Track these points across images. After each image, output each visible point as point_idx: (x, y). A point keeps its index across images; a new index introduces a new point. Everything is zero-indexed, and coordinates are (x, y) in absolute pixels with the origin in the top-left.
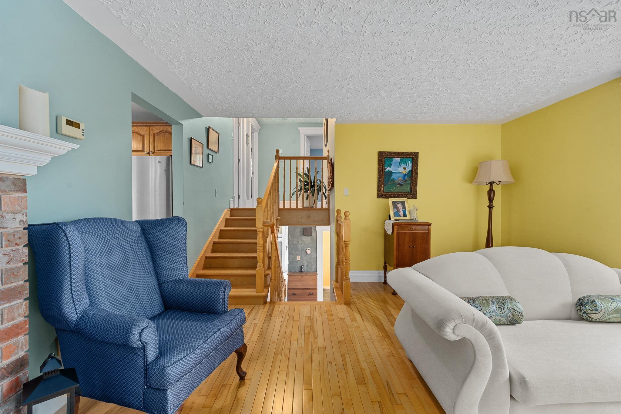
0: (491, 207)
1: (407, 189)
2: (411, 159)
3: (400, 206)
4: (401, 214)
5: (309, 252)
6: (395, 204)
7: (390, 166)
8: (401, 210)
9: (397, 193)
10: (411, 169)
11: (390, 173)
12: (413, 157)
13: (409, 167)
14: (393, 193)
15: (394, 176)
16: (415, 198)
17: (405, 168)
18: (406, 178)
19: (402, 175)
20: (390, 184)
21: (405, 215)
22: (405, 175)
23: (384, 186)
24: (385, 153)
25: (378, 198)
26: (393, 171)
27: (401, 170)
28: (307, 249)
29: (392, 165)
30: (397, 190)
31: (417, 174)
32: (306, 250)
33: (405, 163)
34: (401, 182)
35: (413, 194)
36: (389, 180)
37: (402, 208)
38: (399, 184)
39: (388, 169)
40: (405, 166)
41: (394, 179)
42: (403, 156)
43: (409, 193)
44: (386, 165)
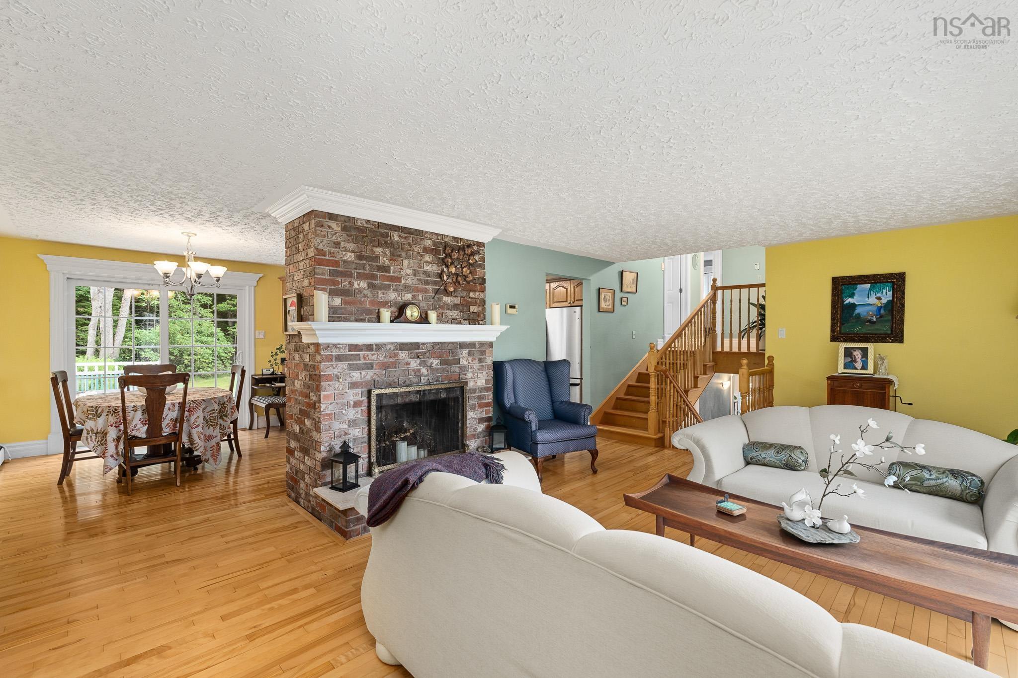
1: (886, 329)
2: (890, 285)
3: (858, 354)
4: (859, 365)
6: (848, 352)
7: (852, 295)
8: (859, 360)
9: (863, 334)
10: (891, 299)
11: (853, 306)
12: (897, 281)
14: (857, 334)
15: (858, 310)
16: (901, 341)
17: (879, 299)
18: (882, 311)
19: (875, 308)
20: (852, 322)
21: (864, 367)
22: (880, 308)
23: (842, 324)
24: (843, 278)
25: (831, 341)
26: (857, 304)
27: (873, 300)
29: (856, 294)
30: (864, 331)
31: (903, 305)
33: (880, 290)
34: (873, 319)
35: (897, 336)
36: (851, 316)
37: (860, 357)
38: (870, 321)
39: (849, 300)
40: (878, 295)
41: (859, 314)
42: (875, 280)
43: (887, 334)
44: (844, 295)
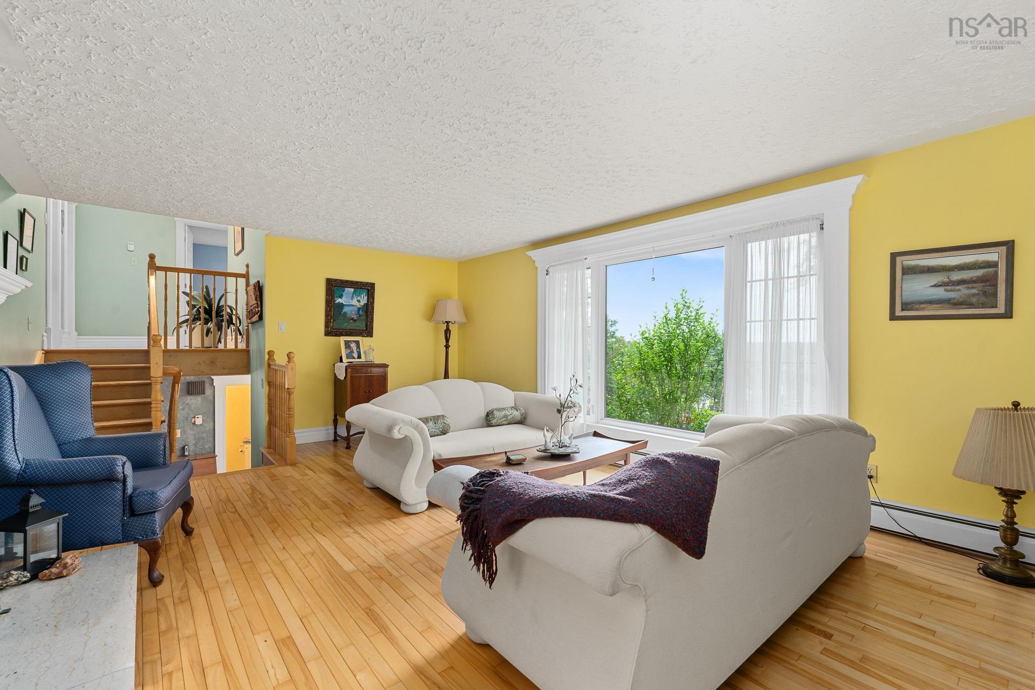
0: (447, 347)
1: (362, 326)
2: (366, 291)
3: (353, 346)
4: (355, 355)
5: (199, 421)
6: (347, 344)
7: (341, 297)
8: (355, 351)
9: (350, 330)
10: (366, 302)
11: (341, 306)
12: (369, 289)
13: (364, 300)
14: (345, 330)
15: (345, 309)
16: (371, 336)
17: (359, 301)
18: (361, 312)
19: (356, 309)
20: (341, 319)
21: (359, 357)
22: (359, 309)
23: (334, 321)
24: (336, 280)
25: (325, 335)
26: (344, 304)
27: (354, 302)
28: (195, 418)
29: (344, 296)
30: (349, 327)
31: (373, 308)
32: (193, 419)
33: (359, 295)
34: (355, 317)
35: (368, 332)
36: (340, 314)
37: (356, 348)
38: (352, 319)
39: (339, 300)
40: (359, 298)
41: (346, 313)
42: (358, 286)
43: (363, 330)
44: (336, 295)
